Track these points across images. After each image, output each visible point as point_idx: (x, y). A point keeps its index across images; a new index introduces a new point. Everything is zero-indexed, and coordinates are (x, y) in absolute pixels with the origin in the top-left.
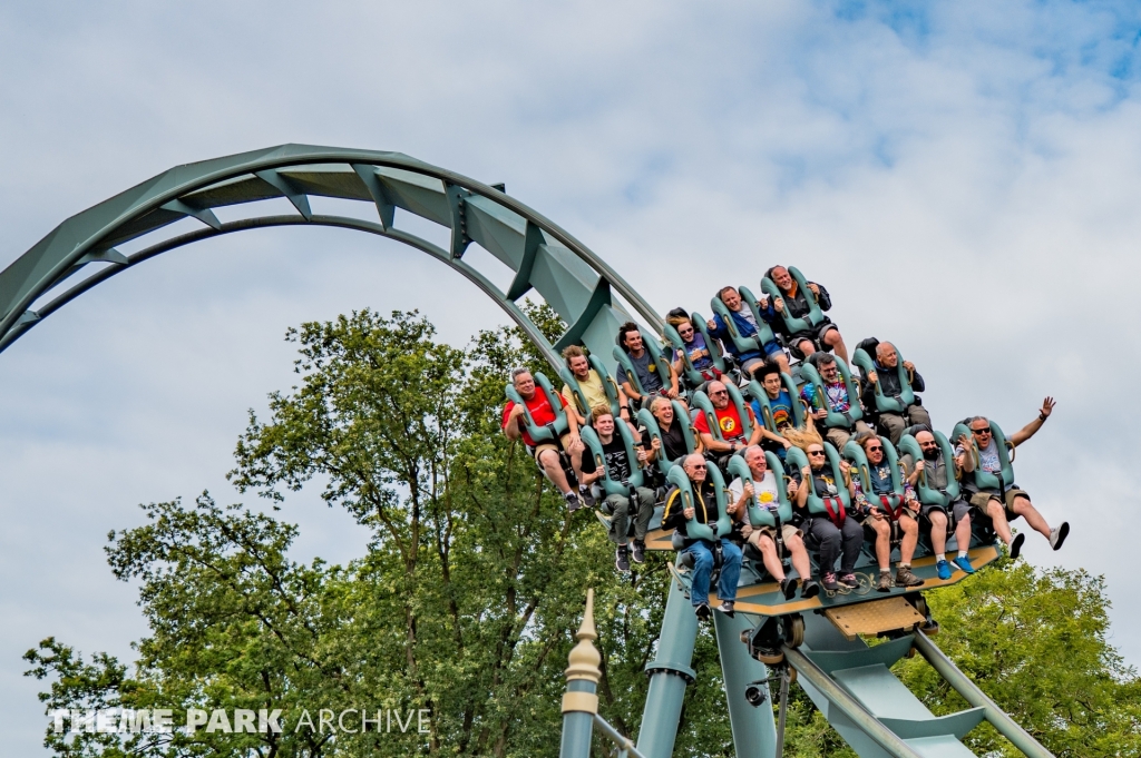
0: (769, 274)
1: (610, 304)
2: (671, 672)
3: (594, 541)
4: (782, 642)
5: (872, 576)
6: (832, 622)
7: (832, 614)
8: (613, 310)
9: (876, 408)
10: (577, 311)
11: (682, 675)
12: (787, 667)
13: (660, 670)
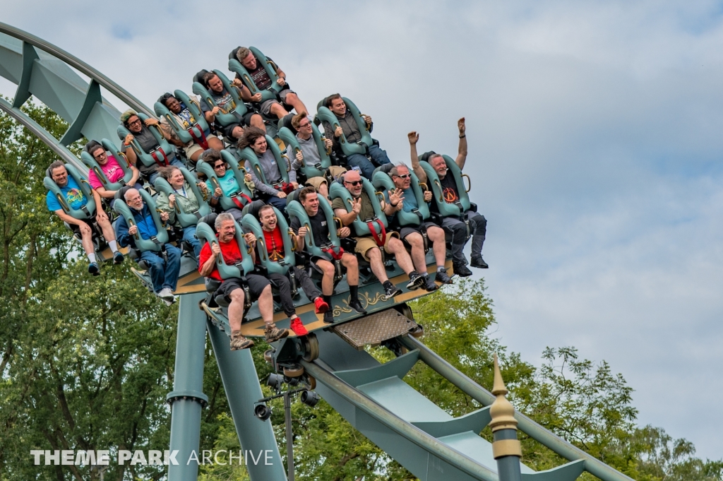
0: (234, 55)
1: (101, 102)
2: (189, 398)
3: (60, 294)
4: (300, 357)
5: (367, 294)
6: (342, 336)
7: (342, 330)
8: (103, 105)
9: (344, 154)
10: (74, 112)
11: (198, 400)
12: (307, 377)
13: (180, 398)
